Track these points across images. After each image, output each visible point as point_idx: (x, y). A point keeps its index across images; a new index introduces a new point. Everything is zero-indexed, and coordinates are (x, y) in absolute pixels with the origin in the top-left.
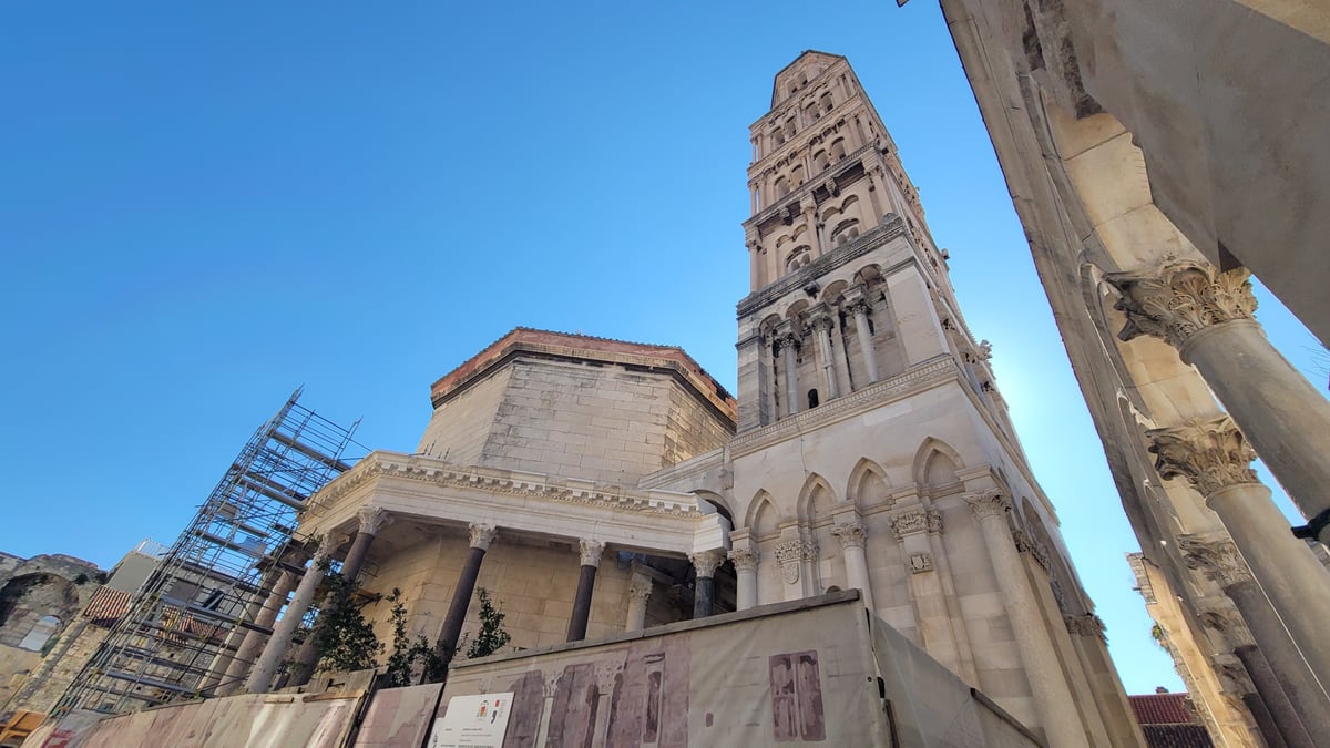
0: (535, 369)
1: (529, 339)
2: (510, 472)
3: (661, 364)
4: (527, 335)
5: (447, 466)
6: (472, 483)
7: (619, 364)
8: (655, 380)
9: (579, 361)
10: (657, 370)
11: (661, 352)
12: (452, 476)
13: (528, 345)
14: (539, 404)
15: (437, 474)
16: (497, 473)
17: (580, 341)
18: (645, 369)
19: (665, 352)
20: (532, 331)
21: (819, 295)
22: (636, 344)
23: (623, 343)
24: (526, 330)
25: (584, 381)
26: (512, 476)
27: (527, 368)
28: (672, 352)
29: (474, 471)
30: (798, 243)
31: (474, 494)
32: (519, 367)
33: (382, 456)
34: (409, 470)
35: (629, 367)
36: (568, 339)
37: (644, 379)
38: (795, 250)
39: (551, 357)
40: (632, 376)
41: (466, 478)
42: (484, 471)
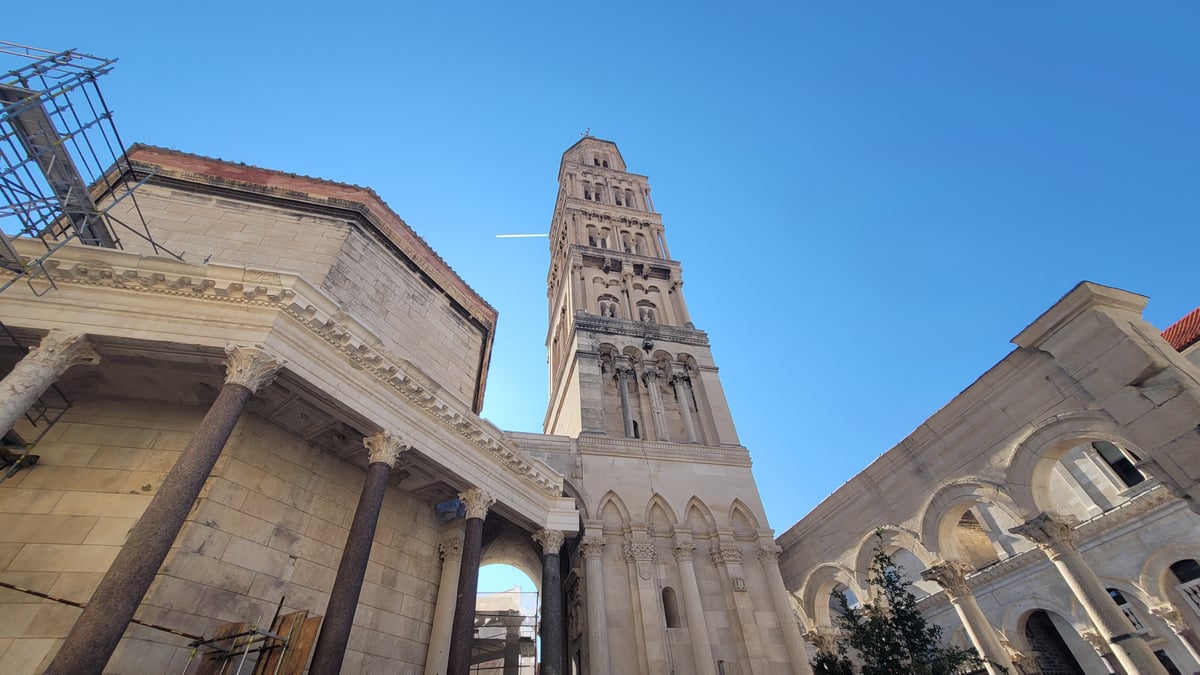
0: (371, 247)
1: (376, 210)
2: (439, 386)
3: (481, 319)
4: (375, 205)
5: (378, 346)
6: (395, 380)
7: (448, 296)
8: (471, 330)
9: (415, 268)
10: (475, 322)
11: (484, 308)
12: (377, 360)
13: (374, 217)
14: (372, 292)
15: (362, 349)
16: (425, 382)
17: (423, 250)
18: (466, 314)
19: (487, 310)
20: (383, 204)
21: (651, 353)
22: (468, 287)
23: (458, 278)
24: (378, 199)
25: (416, 294)
26: (439, 392)
27: (364, 241)
28: (491, 313)
29: (405, 367)
30: (609, 291)
31: (387, 392)
32: (355, 233)
33: (300, 287)
34: (329, 325)
35: (454, 304)
36: (413, 239)
37: (463, 323)
38: (605, 295)
39: (391, 246)
40: (455, 315)
41: (392, 371)
42: (413, 372)
